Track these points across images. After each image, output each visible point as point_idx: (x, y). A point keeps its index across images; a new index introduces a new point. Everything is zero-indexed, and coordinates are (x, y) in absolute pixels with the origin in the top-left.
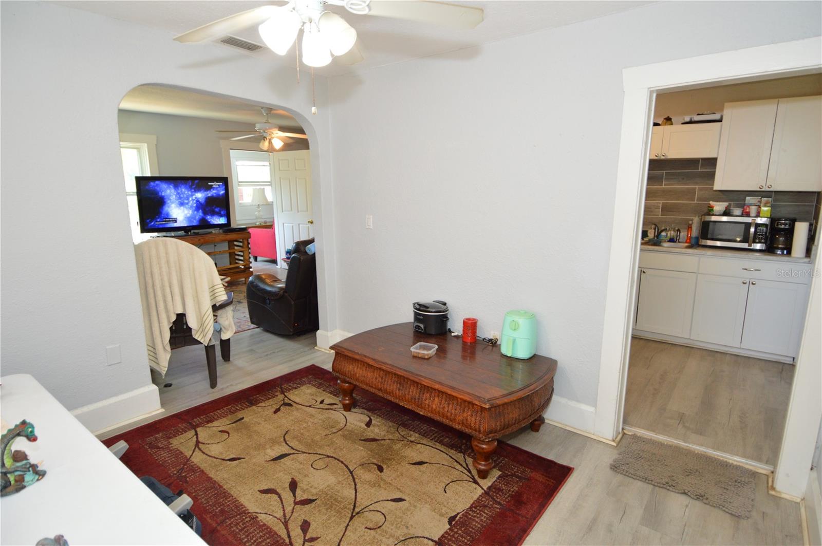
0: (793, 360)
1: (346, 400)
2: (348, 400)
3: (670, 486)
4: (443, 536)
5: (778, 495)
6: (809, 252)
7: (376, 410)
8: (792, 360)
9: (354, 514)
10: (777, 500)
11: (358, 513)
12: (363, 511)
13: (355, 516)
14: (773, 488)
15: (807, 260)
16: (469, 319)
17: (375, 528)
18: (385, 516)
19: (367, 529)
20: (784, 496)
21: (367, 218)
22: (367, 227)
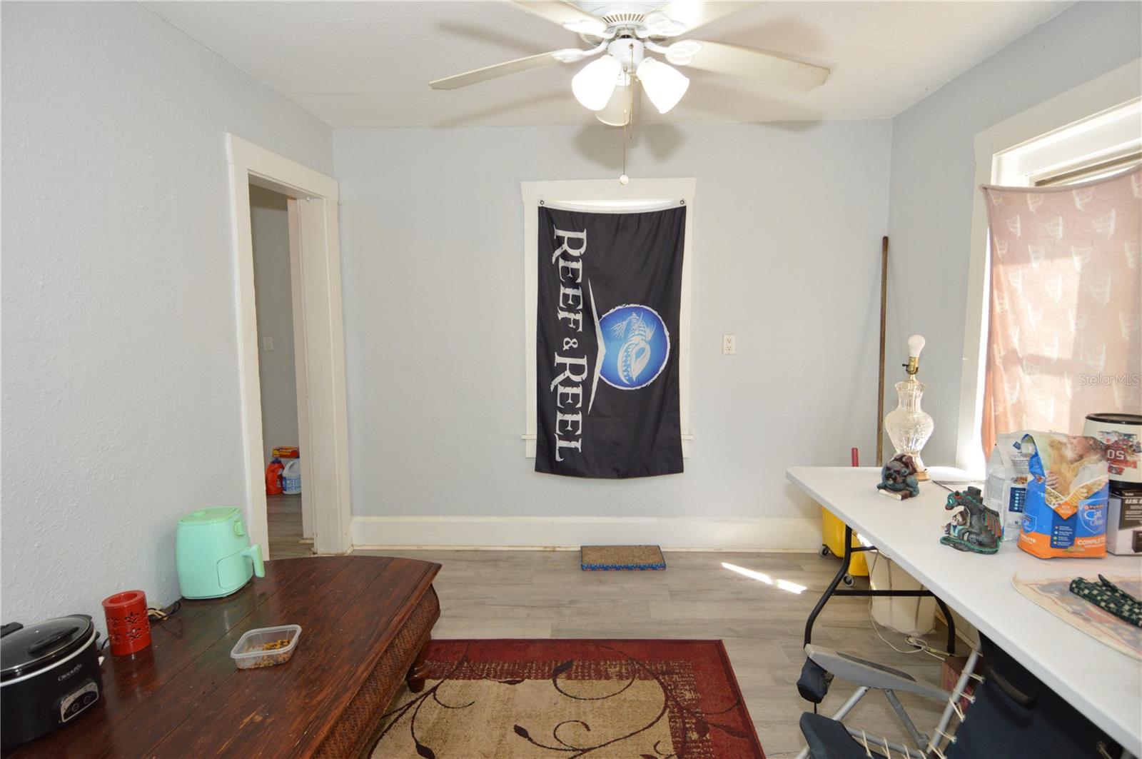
4: (543, 678)
9: (580, 752)
11: (575, 750)
12: (567, 748)
13: (581, 750)
17: (582, 723)
18: (558, 727)
19: (591, 728)
20: (348, 552)
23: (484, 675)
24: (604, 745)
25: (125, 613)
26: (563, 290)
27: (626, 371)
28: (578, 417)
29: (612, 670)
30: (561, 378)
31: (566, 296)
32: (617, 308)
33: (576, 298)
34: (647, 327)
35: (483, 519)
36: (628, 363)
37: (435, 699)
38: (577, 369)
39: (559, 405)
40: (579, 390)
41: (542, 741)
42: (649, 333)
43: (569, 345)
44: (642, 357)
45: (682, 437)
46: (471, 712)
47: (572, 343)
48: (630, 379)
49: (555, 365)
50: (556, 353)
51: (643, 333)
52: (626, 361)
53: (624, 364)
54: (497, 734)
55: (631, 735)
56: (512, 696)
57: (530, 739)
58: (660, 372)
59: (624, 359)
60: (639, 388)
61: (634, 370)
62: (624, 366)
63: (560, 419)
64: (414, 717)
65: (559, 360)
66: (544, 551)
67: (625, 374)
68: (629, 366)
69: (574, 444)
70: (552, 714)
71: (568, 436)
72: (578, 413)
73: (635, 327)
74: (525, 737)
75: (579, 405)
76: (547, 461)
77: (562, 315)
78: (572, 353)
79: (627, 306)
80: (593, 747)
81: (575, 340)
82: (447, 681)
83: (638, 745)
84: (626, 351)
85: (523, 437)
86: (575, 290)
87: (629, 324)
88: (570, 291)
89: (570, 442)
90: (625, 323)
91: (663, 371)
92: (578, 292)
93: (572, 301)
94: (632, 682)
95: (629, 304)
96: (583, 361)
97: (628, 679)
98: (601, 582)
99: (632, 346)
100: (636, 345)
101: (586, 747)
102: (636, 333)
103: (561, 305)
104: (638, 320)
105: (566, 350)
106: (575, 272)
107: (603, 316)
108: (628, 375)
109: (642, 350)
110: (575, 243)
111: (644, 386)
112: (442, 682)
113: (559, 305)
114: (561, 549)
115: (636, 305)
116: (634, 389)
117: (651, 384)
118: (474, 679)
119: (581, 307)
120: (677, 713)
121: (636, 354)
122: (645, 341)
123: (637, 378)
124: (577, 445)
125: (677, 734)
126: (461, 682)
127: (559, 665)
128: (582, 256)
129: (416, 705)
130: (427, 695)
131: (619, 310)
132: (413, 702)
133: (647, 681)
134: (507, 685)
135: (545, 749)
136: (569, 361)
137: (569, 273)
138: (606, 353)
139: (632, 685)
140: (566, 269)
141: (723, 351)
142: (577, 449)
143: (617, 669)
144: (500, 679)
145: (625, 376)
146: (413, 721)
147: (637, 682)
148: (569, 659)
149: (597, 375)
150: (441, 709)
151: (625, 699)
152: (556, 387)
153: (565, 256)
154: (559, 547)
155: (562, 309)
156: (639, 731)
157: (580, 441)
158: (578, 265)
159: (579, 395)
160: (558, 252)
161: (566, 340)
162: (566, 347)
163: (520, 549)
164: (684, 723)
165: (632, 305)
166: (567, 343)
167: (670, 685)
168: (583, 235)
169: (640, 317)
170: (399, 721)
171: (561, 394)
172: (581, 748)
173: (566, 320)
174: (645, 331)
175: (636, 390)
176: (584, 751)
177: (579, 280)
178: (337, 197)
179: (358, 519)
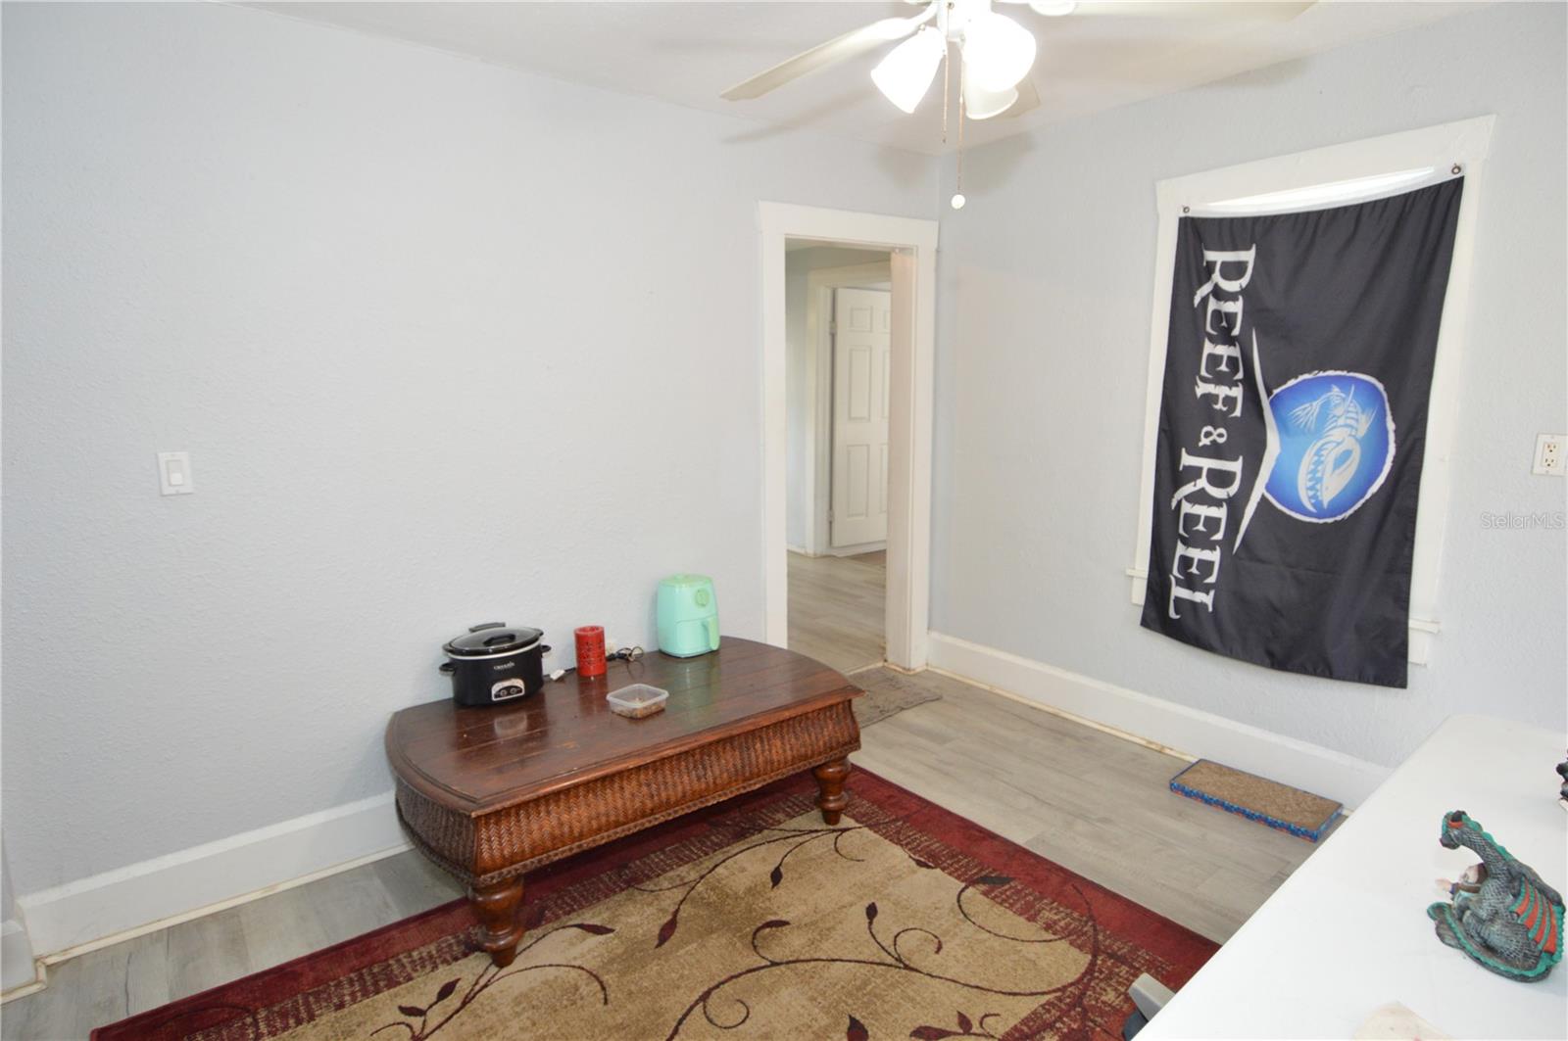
4: (958, 877)
11: (898, 959)
12: (893, 953)
13: (904, 964)
14: (909, 670)
16: (584, 630)
17: (939, 942)
18: (912, 929)
19: (941, 953)
20: (918, 670)
21: (167, 462)
22: (165, 493)
23: (904, 842)
24: (932, 976)
25: (588, 641)
26: (1208, 348)
27: (1312, 488)
28: (1214, 556)
29: (1048, 915)
30: (1188, 489)
31: (1215, 360)
32: (1301, 378)
33: (1232, 361)
34: (1363, 412)
35: (1070, 676)
36: (1319, 475)
37: (837, 838)
38: (1220, 478)
39: (1181, 531)
40: (1221, 513)
41: (878, 932)
42: (1364, 423)
43: (1211, 438)
44: (1345, 466)
45: (1412, 623)
46: (849, 867)
47: (1220, 435)
48: (1318, 504)
49: (1181, 468)
50: (1183, 450)
51: (1353, 422)
52: (1314, 471)
53: (1310, 476)
54: (848, 899)
55: (977, 987)
56: (904, 876)
57: (871, 923)
58: (1368, 496)
59: (1312, 467)
60: (1330, 520)
61: (1327, 488)
62: (1310, 480)
63: (1183, 553)
64: (801, 844)
65: (1187, 460)
66: (1146, 747)
67: (1311, 493)
68: (1319, 480)
69: (1199, 597)
70: (920, 915)
71: (1190, 583)
72: (1213, 549)
73: (1339, 411)
74: (869, 918)
75: (1219, 536)
76: (1159, 615)
77: (1202, 389)
78: (1215, 451)
79: (1321, 374)
80: (920, 969)
81: (1222, 430)
82: (866, 830)
83: (969, 1001)
84: (1318, 453)
85: (1129, 572)
86: (1232, 348)
87: (1326, 406)
88: (1223, 350)
89: (1194, 591)
90: (1316, 405)
91: (1374, 496)
92: (1234, 351)
93: (1227, 366)
94: (1056, 940)
95: (1324, 371)
96: (1236, 467)
97: (1054, 934)
98: (1180, 815)
99: (1330, 446)
100: (1339, 444)
101: (912, 965)
102: (1341, 421)
103: (1203, 372)
104: (1344, 400)
105: (1205, 446)
106: (1230, 318)
107: (1276, 392)
108: (1314, 497)
109: (1347, 454)
110: (1234, 270)
111: (1339, 518)
112: (860, 828)
113: (1199, 371)
114: (1172, 753)
115: (1339, 373)
116: (1321, 521)
117: (1351, 516)
118: (890, 840)
119: (1240, 375)
120: (1066, 1004)
121: (1336, 460)
122: (1354, 436)
123: (1331, 502)
124: (1205, 599)
125: (1031, 1024)
126: (877, 836)
127: (993, 875)
128: (1244, 292)
129: (814, 835)
130: (834, 831)
131: (1304, 381)
132: (817, 831)
133: (1078, 950)
134: (913, 863)
135: (873, 941)
136: (1206, 464)
137: (1222, 322)
138: (1280, 454)
139: (1050, 943)
140: (1217, 313)
141: (1532, 467)
142: (1205, 606)
143: (1056, 917)
144: (914, 854)
145: (1310, 498)
146: (796, 847)
147: (1063, 945)
148: (1011, 876)
149: (1259, 490)
150: (830, 849)
151: (1020, 951)
152: (1179, 503)
153: (1218, 293)
154: (1171, 749)
155: (1205, 380)
156: (992, 991)
157: (1212, 593)
158: (1236, 307)
159: (1219, 520)
160: (1206, 289)
161: (1206, 429)
162: (1205, 441)
163: (1113, 732)
164: (1059, 1019)
165: (1331, 373)
166: (1208, 434)
167: (1101, 972)
168: (1248, 256)
169: (1348, 394)
170: (787, 840)
171: (1186, 515)
172: (907, 963)
173: (1210, 398)
174: (1357, 420)
175: (1326, 524)
176: (906, 967)
177: (1236, 332)
178: (936, 241)
179: (935, 635)
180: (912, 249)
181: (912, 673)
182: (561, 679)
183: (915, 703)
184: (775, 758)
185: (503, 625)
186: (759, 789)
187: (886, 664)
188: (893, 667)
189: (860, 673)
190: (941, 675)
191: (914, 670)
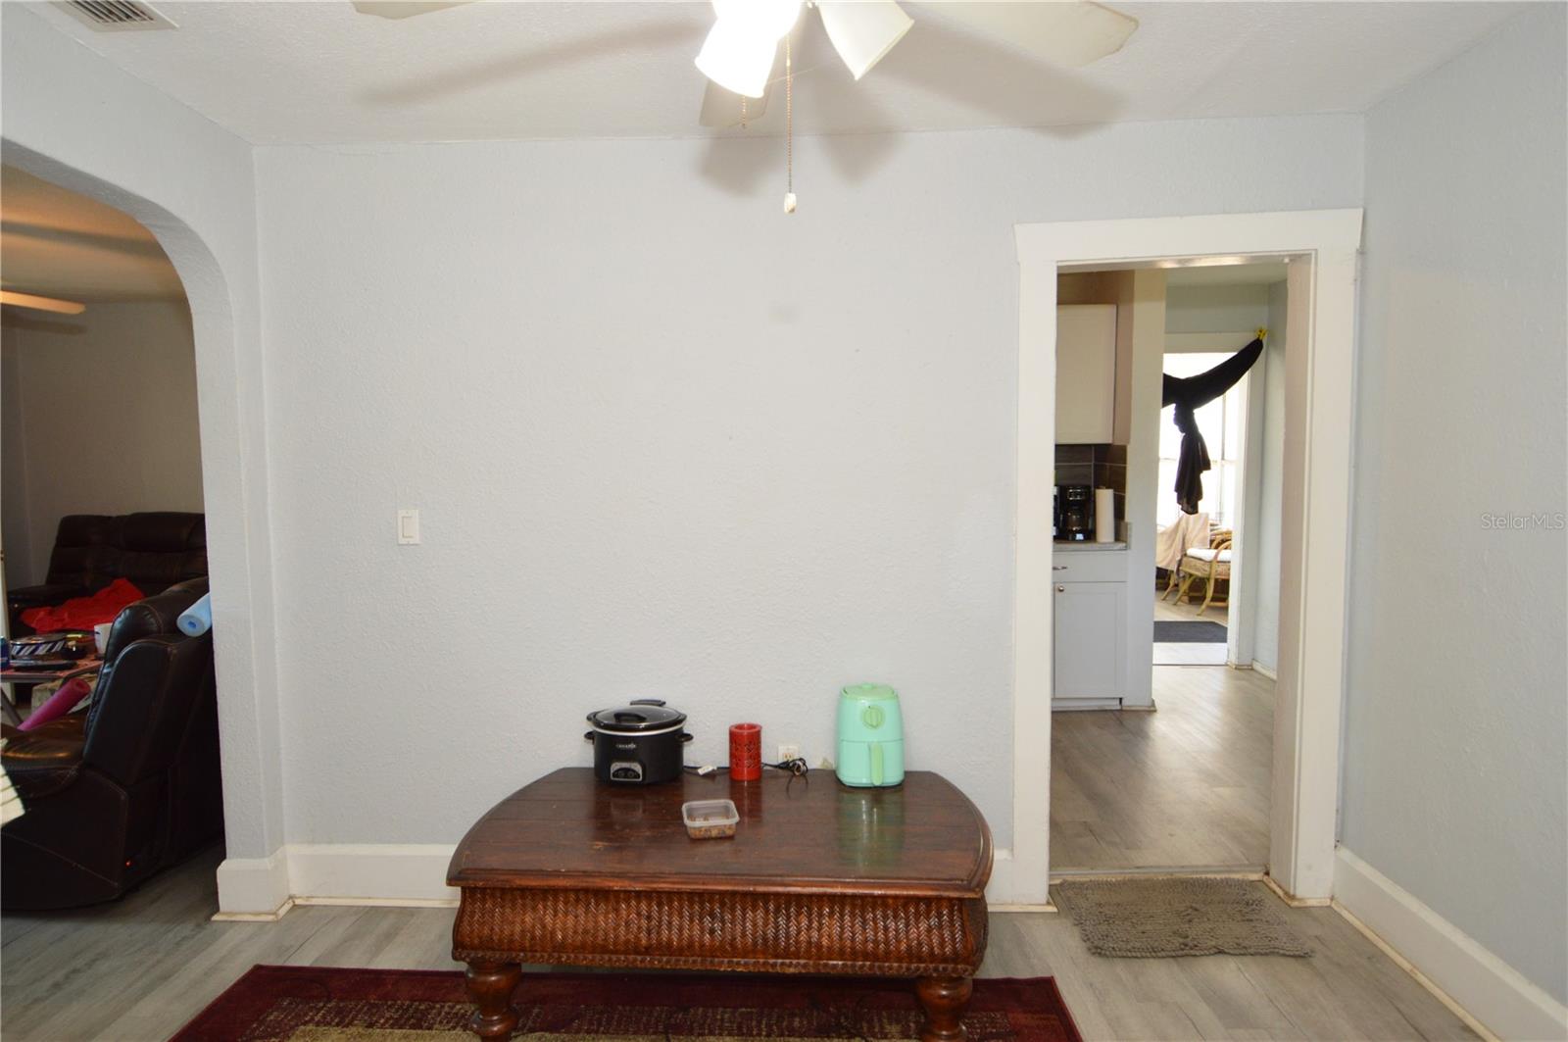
0: (1121, 702)
1: (492, 1023)
2: (500, 1021)
3: (1191, 949)
5: (1302, 904)
6: (1120, 534)
7: (573, 1020)
8: (1118, 702)
10: (1305, 910)
14: (1293, 897)
15: (1121, 545)
16: (740, 727)
20: (1310, 903)
21: (403, 517)
22: (400, 543)
25: (745, 740)
178: (1359, 237)
179: (1345, 854)
180: (1310, 254)
181: (1295, 904)
182: (710, 776)
183: (1252, 951)
184: (825, 942)
185: (662, 704)
186: (794, 974)
187: (1265, 878)
188: (1273, 886)
189: (1207, 880)
190: (1347, 922)
191: (1300, 900)
